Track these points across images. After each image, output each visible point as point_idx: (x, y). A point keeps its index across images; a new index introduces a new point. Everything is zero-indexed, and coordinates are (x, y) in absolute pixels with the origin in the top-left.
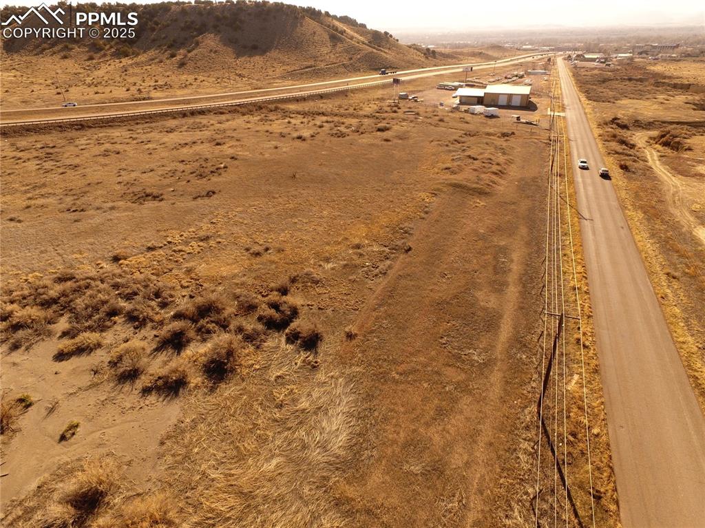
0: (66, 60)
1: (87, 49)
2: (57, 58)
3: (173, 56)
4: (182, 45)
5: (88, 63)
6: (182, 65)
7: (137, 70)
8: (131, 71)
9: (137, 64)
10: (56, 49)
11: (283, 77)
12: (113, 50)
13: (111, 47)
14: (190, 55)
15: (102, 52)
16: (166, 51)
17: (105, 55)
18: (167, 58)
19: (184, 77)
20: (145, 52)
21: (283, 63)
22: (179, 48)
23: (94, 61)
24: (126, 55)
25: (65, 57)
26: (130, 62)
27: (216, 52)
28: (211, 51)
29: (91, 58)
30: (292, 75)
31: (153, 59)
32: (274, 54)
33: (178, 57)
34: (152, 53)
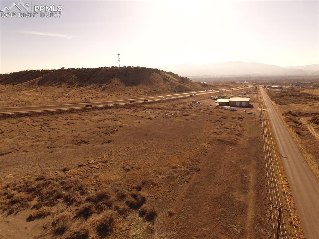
0: (59, 88)
1: (68, 84)
2: (56, 87)
3: (101, 86)
4: (105, 82)
5: (67, 89)
6: (104, 89)
7: (86, 91)
8: (83, 92)
9: (86, 89)
10: (56, 84)
11: (144, 94)
12: (78, 84)
13: (77, 83)
14: (107, 86)
15: (73, 85)
16: (98, 84)
17: (74, 86)
18: (98, 87)
19: (104, 94)
20: (90, 85)
21: (144, 89)
22: (103, 84)
23: (70, 88)
24: (82, 86)
25: (59, 87)
26: (84, 88)
27: (118, 85)
28: (116, 84)
29: (69, 87)
30: (148, 94)
31: (92, 88)
32: (141, 85)
33: (103, 87)
34: (92, 85)
